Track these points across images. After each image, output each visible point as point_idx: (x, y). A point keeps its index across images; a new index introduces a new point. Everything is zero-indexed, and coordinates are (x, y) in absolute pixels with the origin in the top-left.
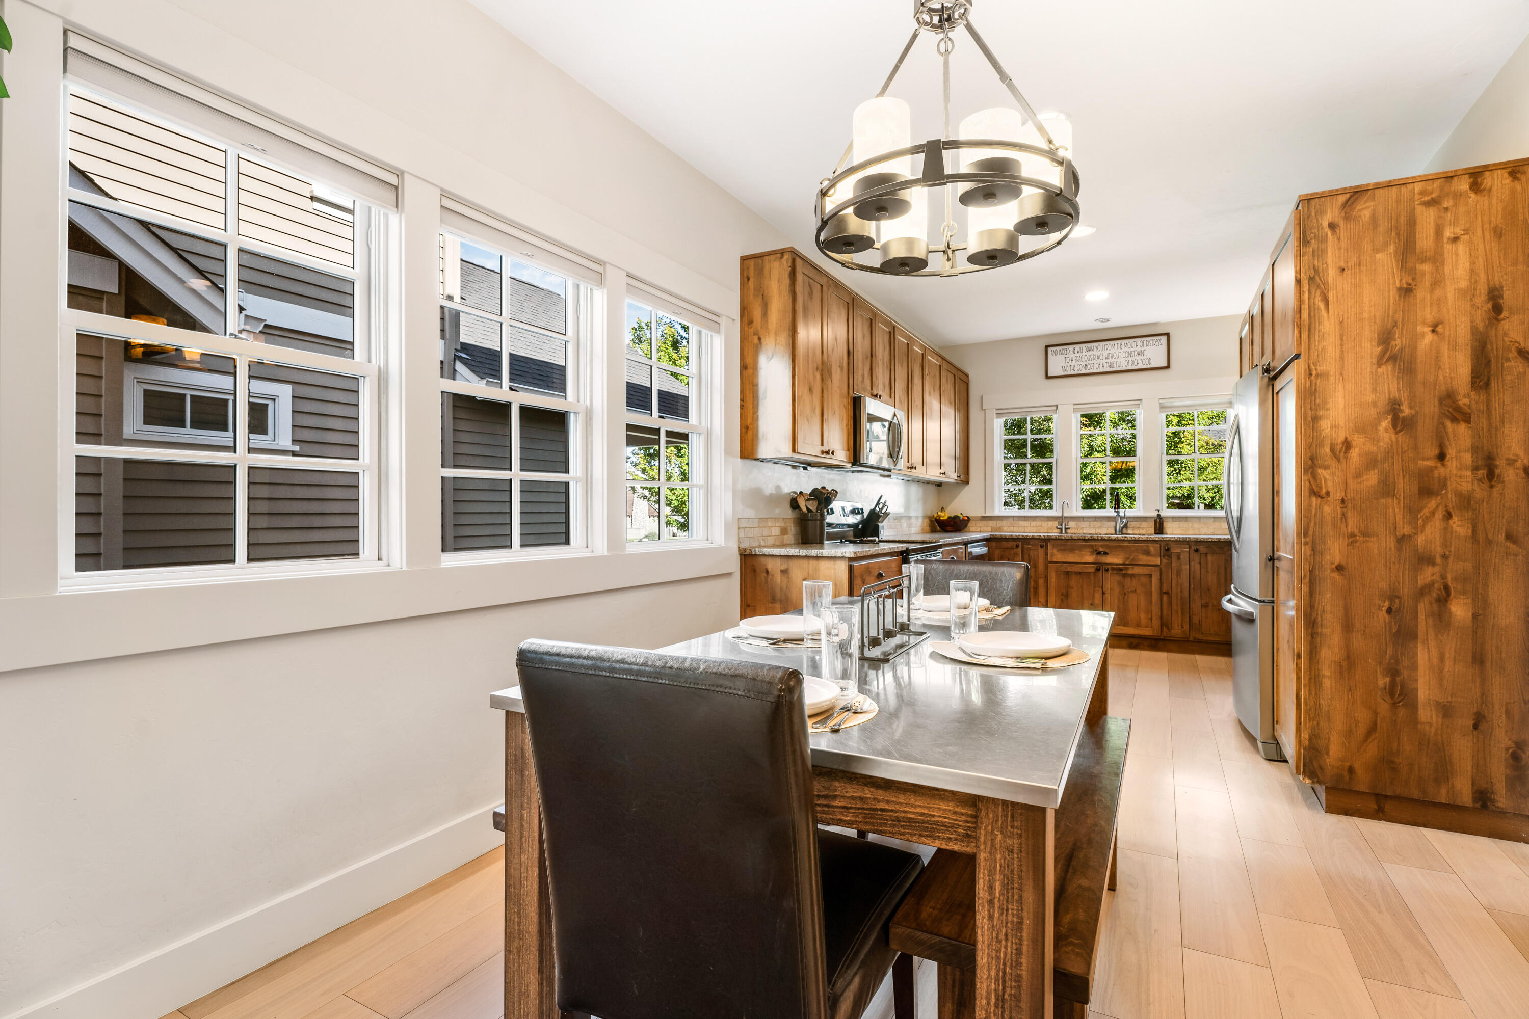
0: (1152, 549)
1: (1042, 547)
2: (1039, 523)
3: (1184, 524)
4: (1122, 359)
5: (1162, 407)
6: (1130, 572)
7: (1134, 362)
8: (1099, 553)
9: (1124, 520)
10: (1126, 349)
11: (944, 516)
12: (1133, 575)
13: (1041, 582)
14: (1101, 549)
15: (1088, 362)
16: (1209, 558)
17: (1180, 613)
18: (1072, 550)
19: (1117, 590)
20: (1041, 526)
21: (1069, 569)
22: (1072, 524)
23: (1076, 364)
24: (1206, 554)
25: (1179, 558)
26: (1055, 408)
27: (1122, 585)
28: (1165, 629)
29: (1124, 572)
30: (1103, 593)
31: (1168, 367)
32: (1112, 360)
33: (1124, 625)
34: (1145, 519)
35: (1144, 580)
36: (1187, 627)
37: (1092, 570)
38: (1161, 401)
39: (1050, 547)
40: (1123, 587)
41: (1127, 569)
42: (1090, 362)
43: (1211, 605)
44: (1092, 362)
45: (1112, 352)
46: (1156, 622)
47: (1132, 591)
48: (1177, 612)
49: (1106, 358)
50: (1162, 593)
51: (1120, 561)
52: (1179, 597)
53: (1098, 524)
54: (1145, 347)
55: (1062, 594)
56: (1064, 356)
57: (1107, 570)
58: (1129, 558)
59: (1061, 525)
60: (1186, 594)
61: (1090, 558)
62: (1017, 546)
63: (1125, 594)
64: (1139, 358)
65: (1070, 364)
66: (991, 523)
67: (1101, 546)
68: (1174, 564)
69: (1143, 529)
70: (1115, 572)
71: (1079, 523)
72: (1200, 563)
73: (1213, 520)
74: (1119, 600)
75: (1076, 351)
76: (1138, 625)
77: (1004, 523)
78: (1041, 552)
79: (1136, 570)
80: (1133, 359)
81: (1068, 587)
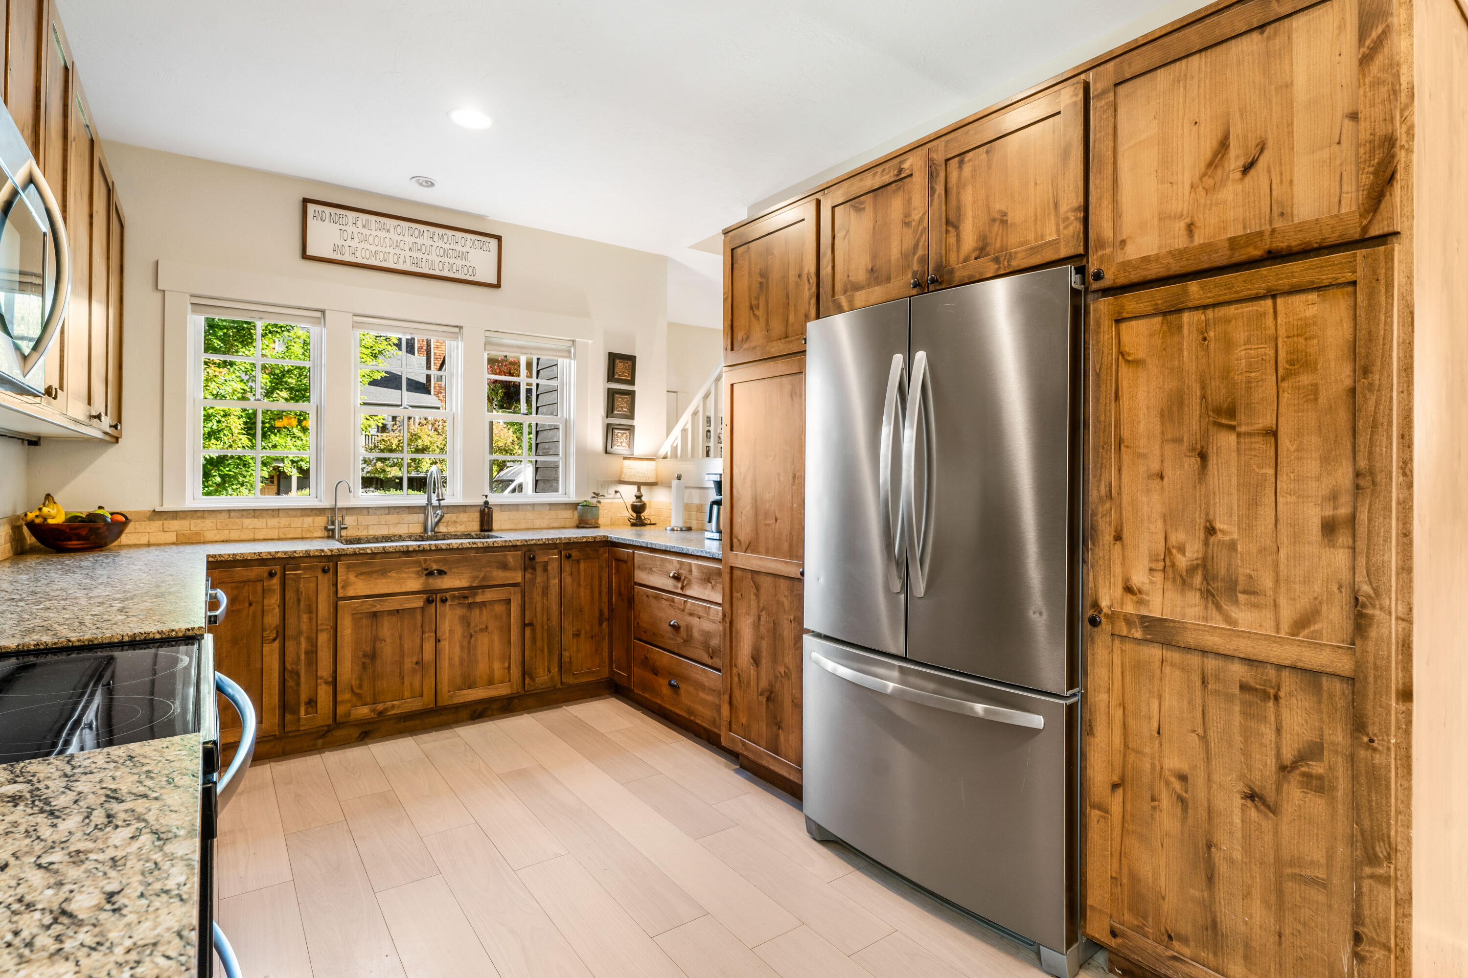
0: (510, 559)
1: (325, 571)
2: (284, 521)
4: (432, 257)
5: (488, 343)
6: (479, 599)
7: (452, 267)
8: (430, 574)
9: (439, 512)
10: (440, 244)
11: (56, 516)
12: (483, 604)
13: (323, 638)
14: (435, 567)
15: (379, 248)
16: (582, 566)
17: (546, 650)
18: (383, 572)
19: (459, 631)
20: (289, 526)
21: (378, 608)
22: (349, 520)
23: (360, 246)
24: (578, 561)
25: (545, 570)
26: (319, 314)
27: (465, 621)
28: (527, 680)
29: (470, 600)
30: (437, 641)
32: (420, 256)
33: (469, 688)
34: (463, 508)
35: (499, 609)
36: (555, 670)
37: (418, 602)
38: (488, 334)
39: (341, 570)
40: (469, 625)
41: (476, 594)
42: (383, 249)
43: (583, 632)
44: (388, 250)
45: (420, 241)
46: (515, 672)
47: (481, 630)
48: (542, 651)
49: (410, 249)
50: (524, 625)
51: (464, 583)
52: (546, 627)
53: (393, 518)
54: (467, 249)
55: (365, 655)
56: (338, 226)
57: (444, 601)
58: (477, 577)
59: (333, 523)
60: (555, 622)
61: (414, 584)
62: (271, 575)
63: (471, 636)
64: (459, 262)
65: (349, 243)
66: (175, 525)
67: (435, 561)
68: (539, 579)
69: (461, 523)
70: (456, 602)
71: (361, 518)
72: (571, 574)
74: (462, 647)
75: (360, 224)
76: (491, 682)
77: (209, 523)
78: (324, 581)
79: (489, 595)
80: (452, 261)
81: (376, 639)
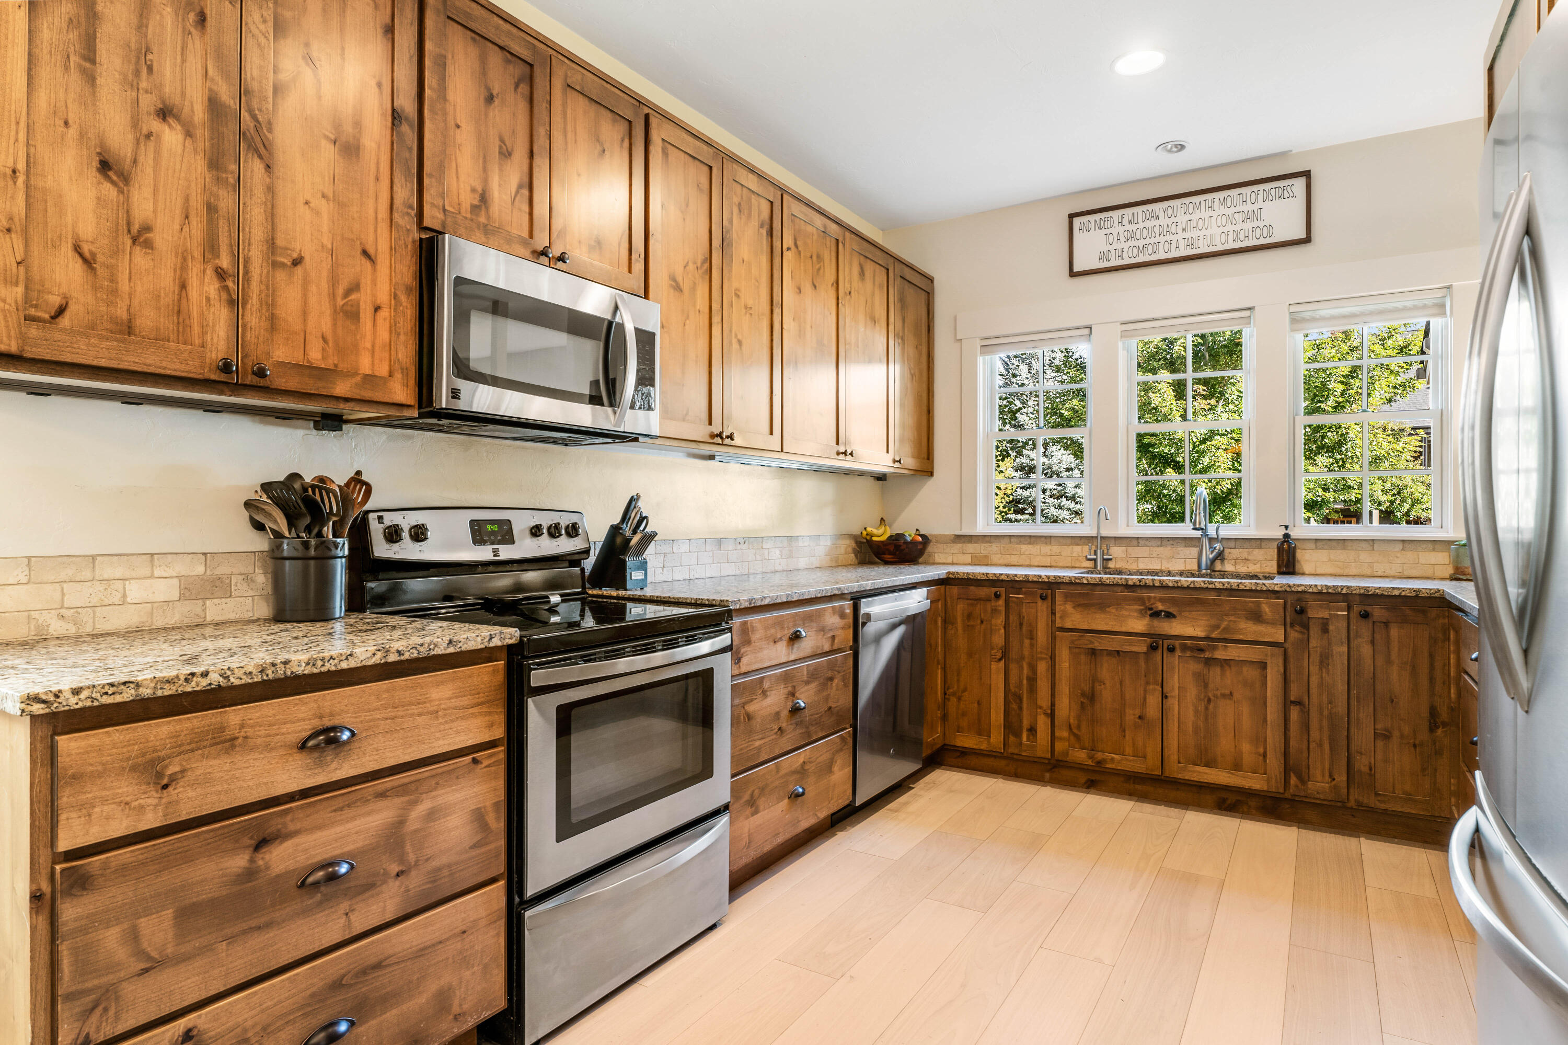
0: (1266, 609)
1: (1043, 598)
2: (1055, 549)
3: (1339, 555)
4: (1214, 230)
5: (1296, 321)
6: (1219, 654)
7: (1238, 235)
8: (1156, 614)
9: (1218, 546)
10: (1223, 210)
11: (881, 534)
12: (1225, 663)
13: (1042, 667)
14: (1160, 607)
15: (1148, 241)
16: (1394, 632)
17: (1327, 747)
18: (1102, 606)
19: (1192, 692)
20: (1060, 554)
21: (1096, 645)
22: (1116, 551)
23: (1126, 245)
24: (1386, 624)
25: (1325, 630)
26: (1086, 331)
27: (1204, 684)
28: (1293, 780)
29: (1207, 655)
30: (1164, 696)
31: (1307, 240)
32: (1195, 234)
33: (1207, 765)
34: (1259, 542)
35: (1251, 673)
36: (1341, 778)
37: (1142, 648)
38: (1293, 309)
39: (1059, 598)
40: (1206, 686)
41: (1215, 648)
42: (1152, 241)
43: (1396, 734)
44: (1156, 240)
45: (1195, 217)
46: (1274, 763)
47: (1224, 696)
48: (1320, 745)
49: (1184, 230)
50: (1287, 703)
51: (1199, 633)
52: (1326, 713)
53: (1166, 551)
54: (1260, 204)
55: (1083, 694)
56: (1104, 231)
57: (1171, 650)
58: (1217, 627)
59: (1095, 553)
60: (1341, 708)
61: (1139, 625)
62: (997, 596)
63: (1209, 700)
64: (1249, 225)
65: (1115, 246)
67: (1162, 600)
68: (1315, 642)
69: (1255, 562)
70: (1188, 654)
71: (1130, 549)
72: (1373, 642)
73: (1400, 546)
74: (1196, 712)
75: (1126, 221)
76: (1237, 766)
78: (1042, 608)
79: (1233, 652)
80: (1238, 228)
81: (1095, 680)
